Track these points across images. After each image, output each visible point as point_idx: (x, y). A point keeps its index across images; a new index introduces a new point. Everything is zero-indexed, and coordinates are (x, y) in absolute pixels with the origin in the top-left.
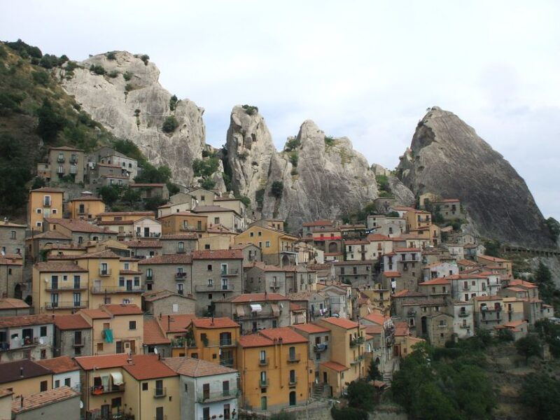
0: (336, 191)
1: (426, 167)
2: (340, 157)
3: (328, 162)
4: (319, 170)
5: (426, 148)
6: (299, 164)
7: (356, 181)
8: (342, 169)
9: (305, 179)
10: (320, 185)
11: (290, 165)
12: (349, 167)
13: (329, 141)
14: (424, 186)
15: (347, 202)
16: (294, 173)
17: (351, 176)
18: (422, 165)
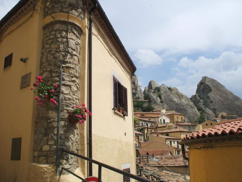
0: (183, 111)
1: (214, 101)
2: (177, 96)
3: (174, 98)
4: (172, 101)
5: (210, 93)
6: (162, 98)
7: (188, 107)
8: (181, 101)
9: (167, 105)
10: (175, 108)
11: (158, 98)
12: (183, 100)
13: (170, 89)
14: (216, 109)
15: (189, 115)
16: (162, 102)
17: (185, 104)
18: (212, 100)
